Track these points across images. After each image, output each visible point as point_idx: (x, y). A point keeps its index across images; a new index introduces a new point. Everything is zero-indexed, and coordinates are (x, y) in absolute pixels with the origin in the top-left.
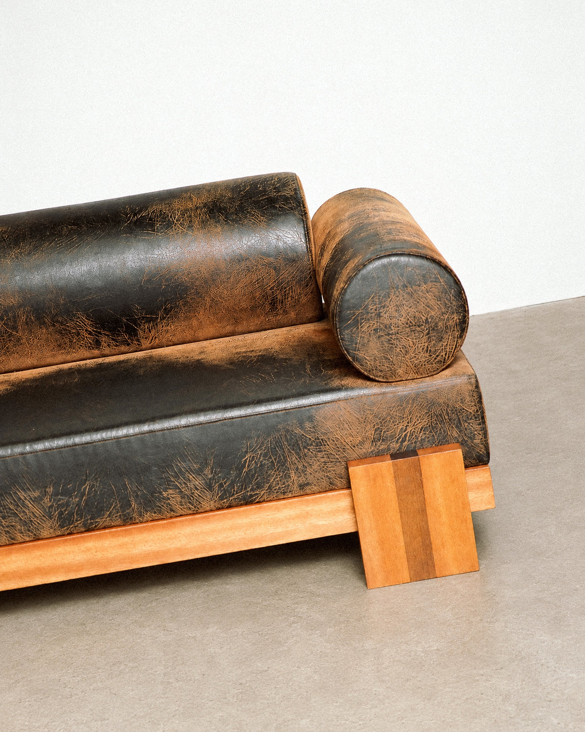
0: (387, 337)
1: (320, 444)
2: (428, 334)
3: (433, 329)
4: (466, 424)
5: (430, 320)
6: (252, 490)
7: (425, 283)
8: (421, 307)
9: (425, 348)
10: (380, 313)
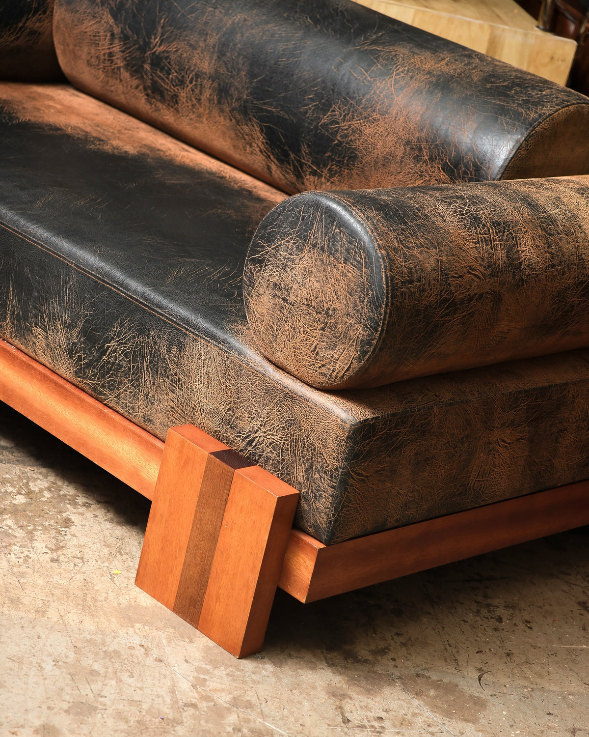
0: (282, 302)
1: (176, 382)
2: (323, 329)
3: (330, 328)
4: (317, 476)
5: (331, 312)
6: (103, 386)
7: (346, 261)
8: (329, 289)
9: (313, 347)
10: (286, 265)
